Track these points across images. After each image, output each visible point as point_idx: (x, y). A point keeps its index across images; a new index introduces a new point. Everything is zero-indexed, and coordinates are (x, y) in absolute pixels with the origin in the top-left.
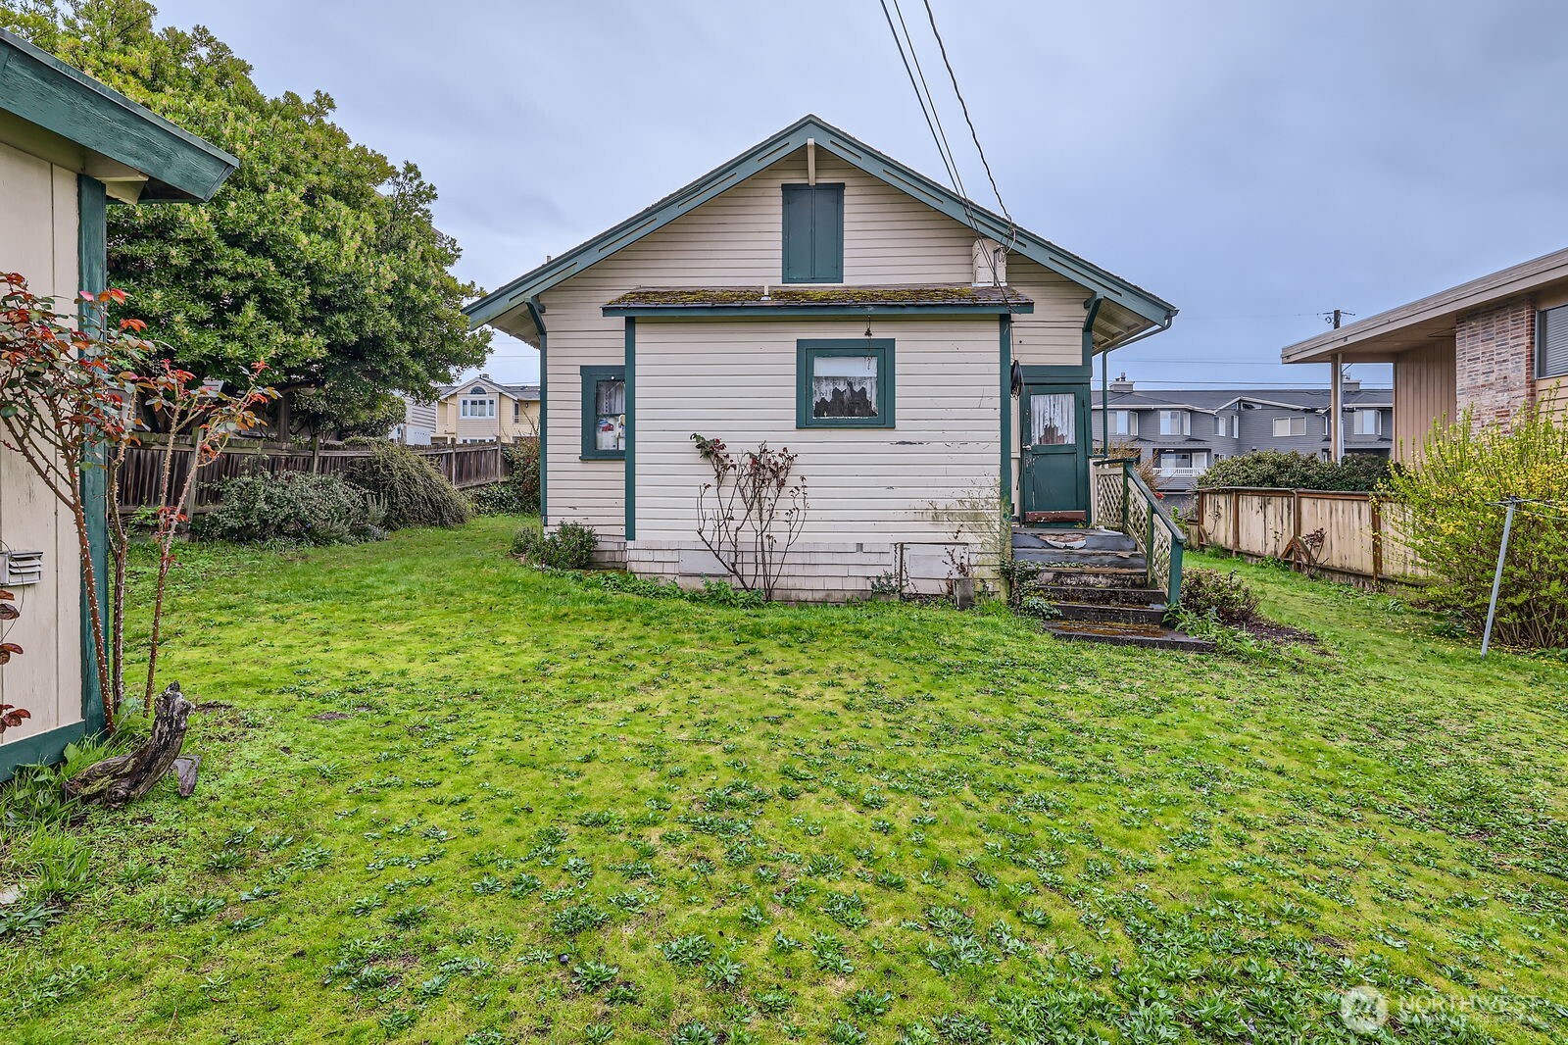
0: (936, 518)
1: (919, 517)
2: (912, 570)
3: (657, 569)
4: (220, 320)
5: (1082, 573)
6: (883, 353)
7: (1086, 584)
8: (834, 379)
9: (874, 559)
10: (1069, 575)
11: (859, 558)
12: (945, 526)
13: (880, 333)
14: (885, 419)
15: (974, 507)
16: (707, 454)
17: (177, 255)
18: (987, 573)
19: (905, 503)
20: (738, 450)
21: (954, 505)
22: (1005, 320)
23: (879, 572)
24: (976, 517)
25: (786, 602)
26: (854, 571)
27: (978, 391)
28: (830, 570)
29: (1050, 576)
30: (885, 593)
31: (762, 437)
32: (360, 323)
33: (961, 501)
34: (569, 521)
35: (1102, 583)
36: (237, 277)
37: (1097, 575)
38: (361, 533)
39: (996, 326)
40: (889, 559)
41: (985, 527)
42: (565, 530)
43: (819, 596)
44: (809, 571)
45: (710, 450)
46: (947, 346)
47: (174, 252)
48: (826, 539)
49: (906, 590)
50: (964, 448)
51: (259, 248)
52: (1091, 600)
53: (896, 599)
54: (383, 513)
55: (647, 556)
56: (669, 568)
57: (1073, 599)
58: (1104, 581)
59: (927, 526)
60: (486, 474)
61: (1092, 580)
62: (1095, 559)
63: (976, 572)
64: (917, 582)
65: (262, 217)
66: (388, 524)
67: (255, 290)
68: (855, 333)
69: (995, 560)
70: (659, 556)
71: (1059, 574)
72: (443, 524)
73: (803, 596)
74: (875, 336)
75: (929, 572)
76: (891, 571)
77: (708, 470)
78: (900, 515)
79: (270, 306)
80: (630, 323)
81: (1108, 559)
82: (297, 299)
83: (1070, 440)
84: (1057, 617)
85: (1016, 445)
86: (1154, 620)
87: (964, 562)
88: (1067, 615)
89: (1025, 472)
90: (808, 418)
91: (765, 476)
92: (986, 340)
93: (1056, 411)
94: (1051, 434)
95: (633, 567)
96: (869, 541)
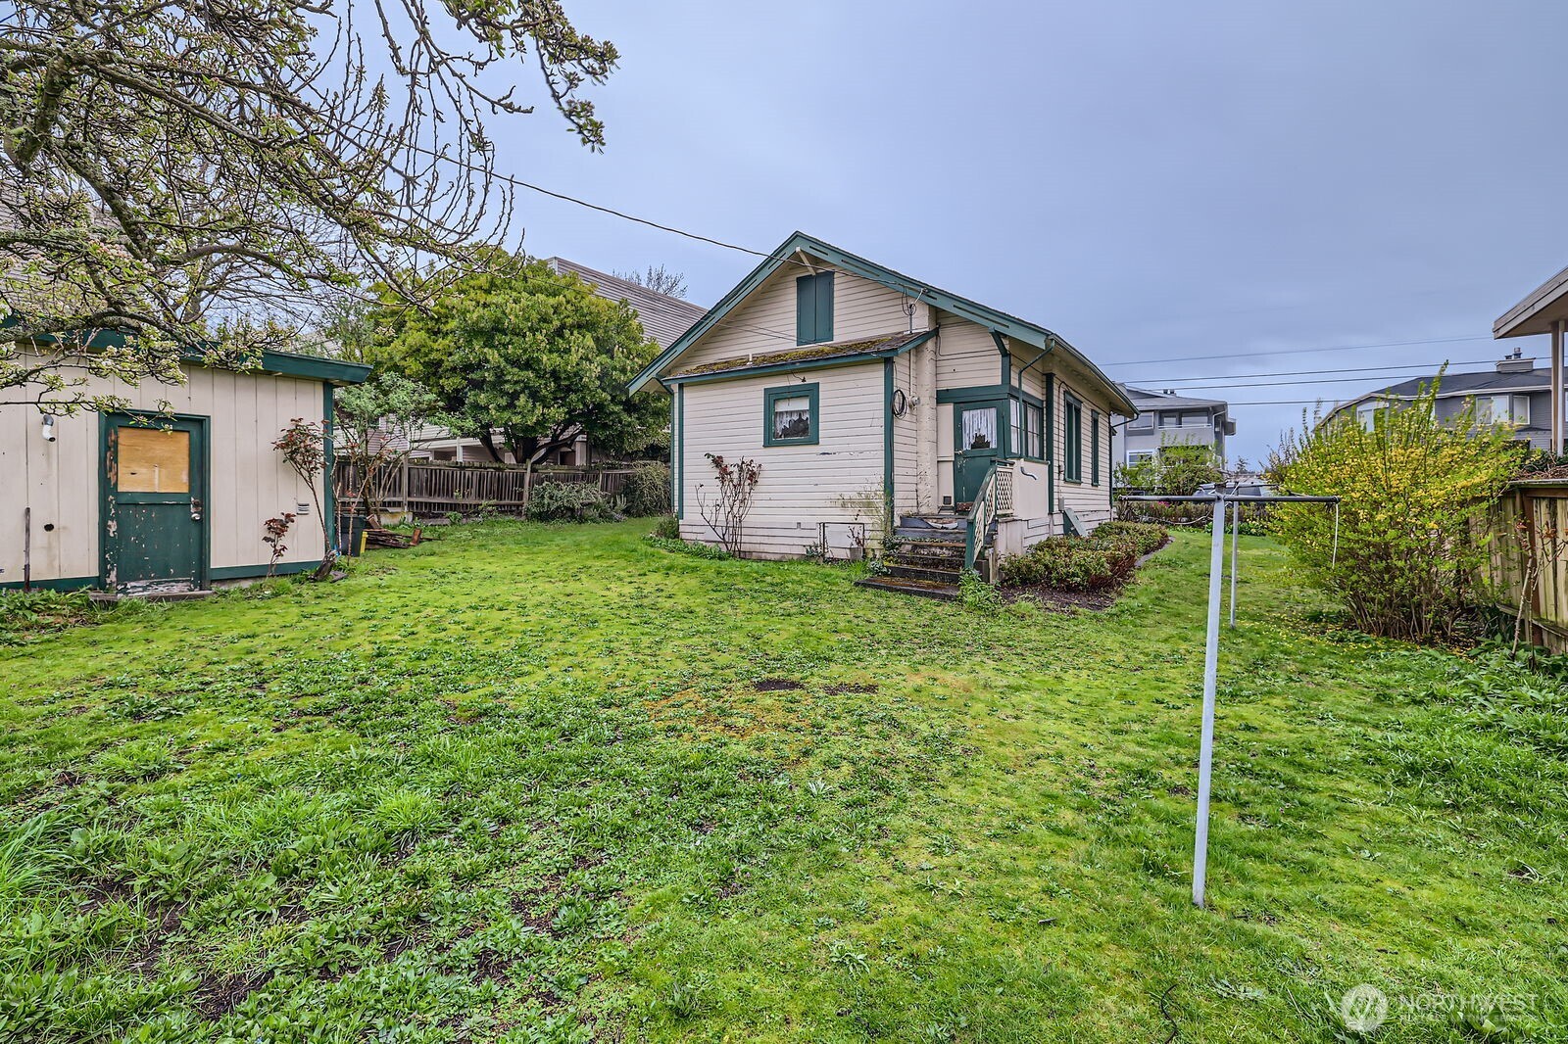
0: (843, 506)
1: (833, 505)
2: (830, 542)
3: (694, 537)
4: (511, 406)
5: (931, 546)
6: (811, 392)
7: (934, 554)
8: (791, 413)
9: (807, 533)
10: (922, 547)
11: (798, 533)
12: (849, 511)
13: (811, 379)
14: (815, 440)
15: (867, 498)
16: (716, 466)
17: (489, 376)
18: (874, 545)
19: (825, 495)
20: (729, 462)
21: (854, 495)
22: (888, 362)
23: (810, 542)
24: (869, 505)
25: (760, 560)
26: (796, 541)
27: (870, 414)
28: (783, 540)
29: (909, 547)
30: (815, 556)
31: (743, 453)
32: (583, 398)
33: (859, 494)
35: (944, 554)
36: (516, 382)
37: (941, 548)
39: (882, 367)
40: (816, 533)
41: (875, 513)
43: (777, 557)
44: (769, 540)
45: (718, 462)
46: (852, 384)
47: (486, 374)
48: (778, 520)
49: (827, 556)
50: (861, 456)
51: (527, 365)
52: (924, 565)
53: (821, 561)
55: (689, 529)
56: (700, 537)
57: (912, 563)
58: (947, 552)
59: (838, 511)
61: (938, 551)
63: (867, 545)
64: (834, 550)
65: (525, 351)
66: (627, 512)
67: (526, 387)
68: (795, 381)
69: (881, 535)
70: (695, 529)
71: (915, 547)
73: (769, 557)
74: (807, 382)
75: (840, 544)
76: (817, 542)
77: (717, 474)
78: (822, 503)
79: (534, 395)
80: (681, 386)
82: (548, 388)
83: (993, 445)
84: (885, 574)
85: (948, 451)
86: (955, 580)
87: (861, 537)
88: (893, 573)
89: (957, 472)
90: (771, 440)
91: (741, 479)
92: (875, 377)
93: (981, 423)
94: (980, 443)
95: (683, 536)
96: (805, 520)
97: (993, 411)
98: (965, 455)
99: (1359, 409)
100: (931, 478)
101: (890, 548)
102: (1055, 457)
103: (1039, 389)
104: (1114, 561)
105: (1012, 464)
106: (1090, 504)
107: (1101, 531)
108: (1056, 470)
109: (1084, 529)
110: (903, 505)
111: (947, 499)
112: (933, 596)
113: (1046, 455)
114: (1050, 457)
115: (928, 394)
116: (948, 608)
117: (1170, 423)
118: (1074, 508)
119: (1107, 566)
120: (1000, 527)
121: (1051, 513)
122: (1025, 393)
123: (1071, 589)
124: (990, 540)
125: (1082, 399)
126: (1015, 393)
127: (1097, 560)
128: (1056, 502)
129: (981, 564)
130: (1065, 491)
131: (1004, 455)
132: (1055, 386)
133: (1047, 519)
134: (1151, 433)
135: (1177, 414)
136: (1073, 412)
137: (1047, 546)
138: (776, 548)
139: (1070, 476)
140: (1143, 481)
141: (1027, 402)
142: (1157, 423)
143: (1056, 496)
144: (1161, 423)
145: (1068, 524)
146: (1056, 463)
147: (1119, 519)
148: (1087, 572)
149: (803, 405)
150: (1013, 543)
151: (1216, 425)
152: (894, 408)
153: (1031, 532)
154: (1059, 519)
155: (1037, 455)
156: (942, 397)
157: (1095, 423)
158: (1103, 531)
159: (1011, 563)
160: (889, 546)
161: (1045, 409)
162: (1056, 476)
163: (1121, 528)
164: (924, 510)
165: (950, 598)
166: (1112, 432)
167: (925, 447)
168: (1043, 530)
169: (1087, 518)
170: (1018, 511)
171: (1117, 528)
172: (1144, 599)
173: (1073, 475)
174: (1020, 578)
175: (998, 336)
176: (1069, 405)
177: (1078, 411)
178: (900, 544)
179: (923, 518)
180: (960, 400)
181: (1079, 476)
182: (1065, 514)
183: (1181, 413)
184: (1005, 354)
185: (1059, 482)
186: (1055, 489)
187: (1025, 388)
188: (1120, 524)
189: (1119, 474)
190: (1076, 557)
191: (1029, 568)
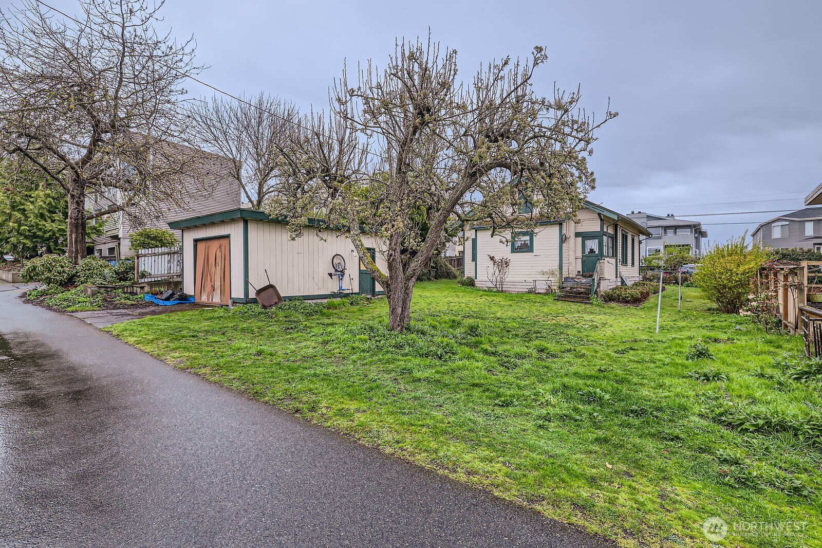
0: (543, 274)
1: (539, 274)
2: (538, 287)
3: (481, 286)
5: (577, 288)
6: (531, 234)
8: (522, 241)
9: (529, 284)
10: (574, 288)
11: (525, 284)
12: (546, 276)
13: (531, 229)
14: (532, 251)
15: (552, 271)
16: (492, 260)
18: (556, 288)
19: (536, 270)
20: (497, 258)
21: (547, 270)
22: (561, 224)
23: (529, 287)
24: (553, 274)
25: (510, 293)
26: (524, 287)
27: (554, 242)
28: (519, 287)
29: (569, 288)
30: (531, 292)
31: (502, 255)
33: (549, 270)
34: (469, 276)
35: (583, 290)
38: (429, 279)
39: (558, 225)
40: (532, 284)
41: (555, 277)
42: (468, 278)
43: (517, 292)
44: (514, 287)
45: (492, 258)
48: (517, 279)
49: (536, 292)
50: (550, 256)
52: (576, 294)
53: (534, 293)
54: (434, 275)
55: (478, 282)
56: (484, 286)
57: (572, 293)
59: (541, 276)
60: (460, 266)
61: (580, 289)
62: (585, 285)
63: (553, 287)
64: (539, 290)
66: (435, 278)
69: (558, 284)
70: (480, 282)
71: (571, 288)
72: (450, 279)
73: (514, 292)
74: (529, 230)
75: (542, 287)
76: (533, 287)
77: (492, 262)
78: (535, 273)
80: (476, 231)
81: (588, 285)
83: (597, 252)
84: (562, 297)
85: (580, 255)
86: (588, 298)
87: (550, 285)
88: (565, 296)
89: (583, 262)
90: (514, 250)
91: (503, 264)
92: (556, 229)
93: (593, 244)
94: (592, 251)
95: (477, 285)
96: (527, 279)
97: (597, 240)
98: (586, 256)
99: (773, 225)
100: (573, 264)
101: (562, 289)
102: (618, 256)
103: (612, 230)
104: (642, 293)
105: (604, 259)
106: (631, 274)
107: (636, 284)
108: (618, 260)
109: (629, 283)
110: (565, 275)
111: (579, 272)
112: (582, 303)
113: (615, 255)
114: (616, 256)
115: (573, 234)
116: (588, 306)
117: (670, 233)
118: (625, 275)
119: (639, 294)
120: (601, 281)
121: (616, 277)
122: (609, 233)
123: (627, 302)
124: (599, 285)
125: (627, 231)
126: (605, 234)
127: (637, 292)
128: (618, 273)
129: (596, 293)
130: (621, 268)
131: (601, 255)
132: (618, 229)
133: (615, 279)
134: (660, 238)
135: (674, 228)
136: (625, 237)
137: (617, 288)
138: (514, 289)
139: (623, 263)
140: (655, 263)
141: (610, 236)
142: (663, 233)
143: (618, 270)
144: (665, 233)
145: (623, 282)
146: (618, 258)
147: (643, 281)
148: (632, 296)
149: (527, 238)
150: (605, 287)
151: (696, 233)
152: (563, 239)
153: (610, 284)
154: (619, 279)
155: (611, 255)
156: (577, 235)
157: (633, 240)
158: (636, 285)
159: (605, 293)
160: (561, 288)
161: (614, 238)
162: (618, 263)
163: (644, 284)
164: (571, 276)
165: (588, 303)
166: (640, 242)
167: (572, 253)
168: (614, 283)
169: (629, 280)
170: (606, 276)
171: (642, 284)
172: (652, 305)
173: (624, 262)
174: (609, 298)
175: (599, 214)
176: (623, 235)
177: (626, 236)
178: (566, 287)
179: (572, 278)
180: (585, 236)
181: (626, 263)
182: (621, 278)
183: (676, 228)
184: (601, 220)
185: (619, 265)
186: (618, 268)
187: (609, 231)
188: (643, 282)
189: (643, 261)
190: (628, 291)
191: (612, 295)
